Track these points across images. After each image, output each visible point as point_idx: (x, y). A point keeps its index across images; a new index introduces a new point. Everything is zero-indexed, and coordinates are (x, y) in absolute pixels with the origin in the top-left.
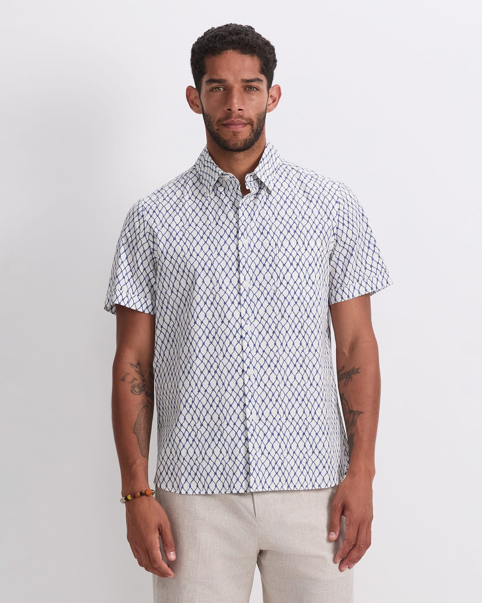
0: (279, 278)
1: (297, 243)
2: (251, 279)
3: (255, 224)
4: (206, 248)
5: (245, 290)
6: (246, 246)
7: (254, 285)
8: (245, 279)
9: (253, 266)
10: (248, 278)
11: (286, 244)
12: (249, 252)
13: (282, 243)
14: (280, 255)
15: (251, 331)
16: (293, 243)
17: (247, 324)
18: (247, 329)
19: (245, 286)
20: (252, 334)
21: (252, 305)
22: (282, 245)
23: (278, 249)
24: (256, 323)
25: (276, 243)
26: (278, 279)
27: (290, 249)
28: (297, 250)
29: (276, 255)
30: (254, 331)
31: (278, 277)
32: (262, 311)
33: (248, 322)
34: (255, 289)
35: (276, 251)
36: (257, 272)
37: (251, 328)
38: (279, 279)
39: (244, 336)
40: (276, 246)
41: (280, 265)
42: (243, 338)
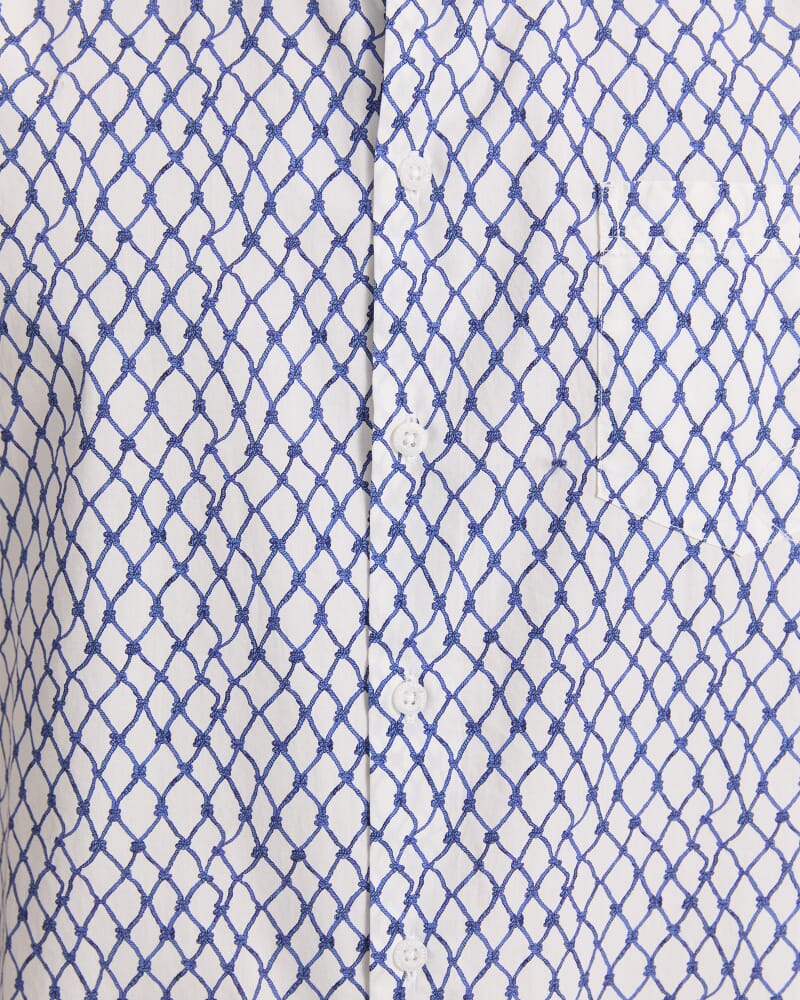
0: (606, 402)
1: (724, 191)
2: (440, 401)
3: (481, 61)
4: (174, 194)
5: (398, 467)
6: (419, 196)
7: (453, 437)
8: (401, 399)
9: (456, 325)
10: (420, 393)
11: (656, 190)
12: (433, 236)
13: (634, 187)
14: (620, 261)
15: (421, 716)
16: (702, 190)
17: (401, 672)
18: (399, 702)
19: (398, 446)
20: (430, 730)
21: (438, 559)
22: (633, 198)
23: (606, 225)
24: (455, 667)
25: (597, 187)
26: (597, 411)
27: (679, 228)
28: (721, 236)
29: (594, 259)
30: (438, 716)
31: (603, 398)
32: (492, 599)
33: (410, 663)
34: (457, 466)
35: (595, 232)
36: (477, 359)
37: (423, 696)
38: (604, 409)
39: (378, 744)
40: (597, 203)
41: (618, 323)
42: (375, 757)
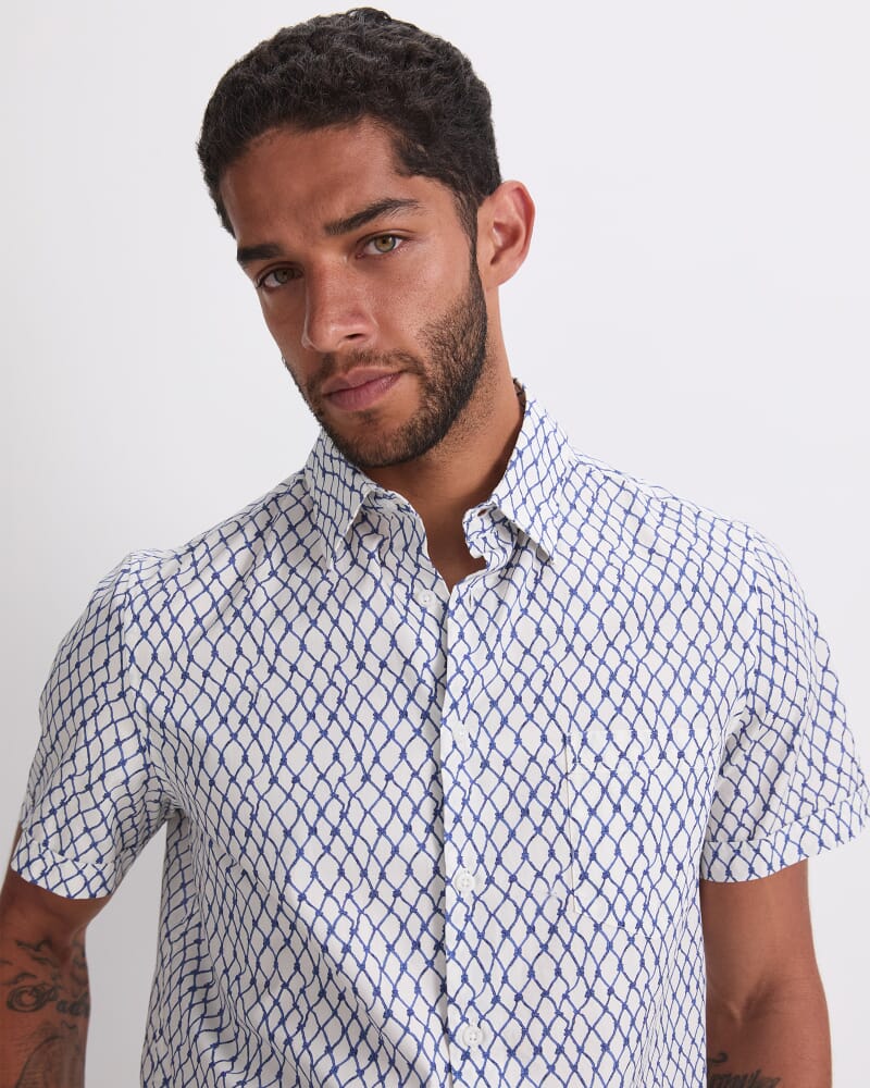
0: (576, 857)
1: (634, 735)
2: (481, 860)
3: (499, 670)
5: (460, 900)
6: (465, 746)
7: (490, 880)
8: (460, 861)
9: (488, 817)
10: (470, 856)
11: (597, 736)
12: (473, 766)
13: (585, 735)
14: (579, 776)
15: (480, 1047)
16: (622, 735)
17: (467, 1021)
18: (467, 1039)
19: (459, 887)
20: (486, 1055)
21: (485, 953)
22: (584, 741)
23: (571, 757)
24: (498, 1017)
25: (564, 735)
26: (571, 862)
27: (611, 757)
28: (634, 760)
29: (565, 776)
30: (490, 1047)
31: (574, 855)
32: (518, 975)
33: (472, 1015)
34: (493, 897)
35: (565, 761)
36: (501, 835)
37: (481, 1034)
38: (575, 861)
39: (456, 1066)
40: (565, 744)
41: (580, 812)
42: (455, 1074)
